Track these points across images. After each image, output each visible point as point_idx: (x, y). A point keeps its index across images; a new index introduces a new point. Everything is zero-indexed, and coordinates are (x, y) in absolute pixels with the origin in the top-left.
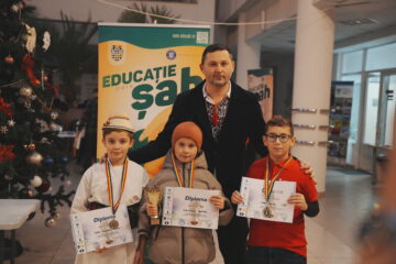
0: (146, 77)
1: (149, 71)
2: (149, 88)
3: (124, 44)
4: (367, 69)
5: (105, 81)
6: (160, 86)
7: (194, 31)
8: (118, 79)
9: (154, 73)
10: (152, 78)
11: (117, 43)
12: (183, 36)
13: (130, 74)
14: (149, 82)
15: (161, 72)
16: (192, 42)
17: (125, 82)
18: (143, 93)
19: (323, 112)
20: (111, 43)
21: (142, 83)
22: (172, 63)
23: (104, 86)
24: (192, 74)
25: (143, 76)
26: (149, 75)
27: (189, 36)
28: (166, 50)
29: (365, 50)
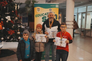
1: (46, 13)
2: (46, 17)
3: (40, 8)
4: (78, 12)
5: (36, 16)
7: (55, 5)
8: (39, 15)
9: (47, 14)
10: (46, 15)
11: (39, 7)
12: (53, 6)
13: (42, 14)
14: (46, 16)
16: (55, 7)
17: (40, 16)
19: (72, 21)
20: (37, 7)
21: (44, 16)
23: (36, 17)
25: (44, 14)
27: (54, 6)
28: (49, 9)
29: (78, 8)
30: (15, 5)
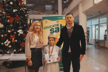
0: (53, 27)
1: (53, 25)
3: (48, 20)
6: (56, 28)
8: (47, 28)
9: (54, 26)
10: (54, 27)
11: (46, 20)
12: (60, 18)
14: (53, 28)
15: (56, 25)
16: (62, 19)
17: (48, 28)
18: (52, 30)
20: (45, 20)
21: (52, 28)
22: (58, 23)
23: (44, 29)
24: (62, 25)
25: (52, 26)
26: (53, 26)
27: (61, 18)
28: (56, 21)
30: (28, 20)
